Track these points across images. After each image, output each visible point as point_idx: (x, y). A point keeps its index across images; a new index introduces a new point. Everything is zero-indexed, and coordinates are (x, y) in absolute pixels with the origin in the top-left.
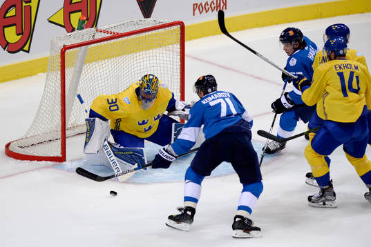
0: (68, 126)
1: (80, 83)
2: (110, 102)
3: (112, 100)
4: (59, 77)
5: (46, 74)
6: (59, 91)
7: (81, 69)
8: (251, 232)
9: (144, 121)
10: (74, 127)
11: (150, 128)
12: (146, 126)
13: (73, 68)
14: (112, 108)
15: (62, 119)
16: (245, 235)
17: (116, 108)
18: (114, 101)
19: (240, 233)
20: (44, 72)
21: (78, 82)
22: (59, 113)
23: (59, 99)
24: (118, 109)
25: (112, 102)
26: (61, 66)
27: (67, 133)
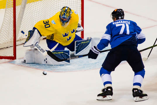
0: (17, 39)
1: (24, 14)
2: (45, 22)
3: (46, 21)
4: (12, 11)
5: (5, 9)
6: (12, 19)
7: (25, 7)
8: (143, 97)
9: (66, 34)
10: (21, 40)
11: (70, 38)
12: (68, 37)
13: (20, 6)
14: (46, 26)
15: (14, 35)
16: (140, 99)
17: (48, 26)
18: (47, 22)
19: (138, 98)
20: (4, 8)
21: (23, 14)
22: (12, 32)
23: (12, 24)
24: (50, 27)
25: (46, 23)
26: (14, 5)
27: (17, 43)
